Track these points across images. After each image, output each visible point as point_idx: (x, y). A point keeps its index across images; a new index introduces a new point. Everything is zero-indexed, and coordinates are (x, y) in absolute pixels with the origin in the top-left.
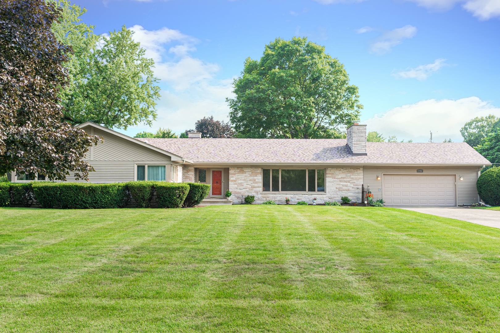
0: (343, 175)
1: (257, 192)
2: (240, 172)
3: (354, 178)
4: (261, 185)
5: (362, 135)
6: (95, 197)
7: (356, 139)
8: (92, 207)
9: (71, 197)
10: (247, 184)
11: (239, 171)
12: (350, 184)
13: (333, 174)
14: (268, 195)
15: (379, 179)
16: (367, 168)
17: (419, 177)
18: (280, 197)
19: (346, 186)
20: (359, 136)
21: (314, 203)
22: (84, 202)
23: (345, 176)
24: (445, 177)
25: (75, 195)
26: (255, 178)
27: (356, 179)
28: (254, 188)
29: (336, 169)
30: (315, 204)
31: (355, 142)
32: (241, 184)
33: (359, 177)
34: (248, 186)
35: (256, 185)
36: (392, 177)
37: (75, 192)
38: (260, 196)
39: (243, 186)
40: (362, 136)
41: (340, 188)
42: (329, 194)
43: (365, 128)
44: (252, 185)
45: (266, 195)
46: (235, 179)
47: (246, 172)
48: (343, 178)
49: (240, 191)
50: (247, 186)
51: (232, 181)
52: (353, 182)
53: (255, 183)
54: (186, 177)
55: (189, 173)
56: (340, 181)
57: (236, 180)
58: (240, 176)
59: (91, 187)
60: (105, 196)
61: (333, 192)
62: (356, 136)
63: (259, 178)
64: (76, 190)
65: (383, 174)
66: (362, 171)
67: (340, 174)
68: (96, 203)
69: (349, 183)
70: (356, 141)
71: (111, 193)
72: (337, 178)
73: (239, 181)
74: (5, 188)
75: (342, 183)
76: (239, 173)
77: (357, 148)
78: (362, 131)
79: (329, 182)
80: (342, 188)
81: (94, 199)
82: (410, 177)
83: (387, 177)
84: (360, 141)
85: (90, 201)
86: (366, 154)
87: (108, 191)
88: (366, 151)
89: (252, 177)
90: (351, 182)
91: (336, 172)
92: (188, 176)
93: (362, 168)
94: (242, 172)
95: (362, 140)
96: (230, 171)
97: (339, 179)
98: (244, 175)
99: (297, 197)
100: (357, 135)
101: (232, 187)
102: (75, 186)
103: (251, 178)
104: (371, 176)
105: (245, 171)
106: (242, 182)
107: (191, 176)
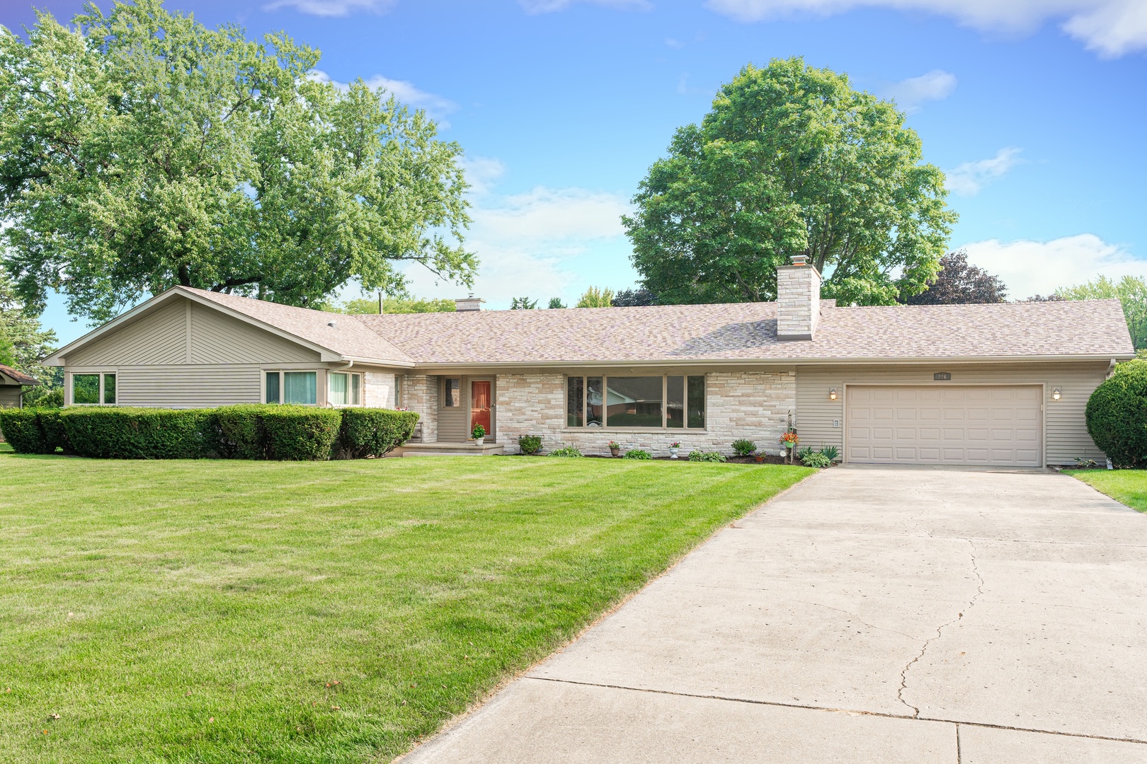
0: (748, 389)
1: (553, 429)
2: (517, 383)
3: (773, 396)
4: (562, 412)
5: (800, 290)
6: (152, 437)
7: (785, 301)
8: (151, 455)
9: (111, 436)
10: (532, 411)
11: (515, 381)
12: (764, 410)
13: (722, 386)
14: (576, 434)
15: (833, 397)
16: (805, 371)
17: (942, 391)
18: (602, 439)
19: (754, 414)
20: (792, 294)
21: (673, 453)
22: (133, 444)
23: (750, 391)
24: (1014, 391)
25: (118, 431)
26: (550, 396)
27: (778, 398)
28: (548, 419)
29: (730, 374)
30: (675, 456)
31: (782, 309)
32: (520, 411)
33: (785, 392)
34: (535, 414)
35: (551, 412)
36: (872, 391)
37: (116, 427)
38: (559, 437)
39: (524, 414)
40: (802, 294)
41: (740, 419)
42: (714, 434)
43: (807, 272)
44: (542, 412)
45: (572, 435)
46: (507, 399)
47: (530, 383)
48: (748, 395)
49: (517, 425)
50: (532, 415)
51: (502, 403)
52: (772, 406)
53: (549, 408)
54: (412, 395)
55: (416, 388)
56: (741, 403)
57: (511, 402)
58: (519, 394)
59: (141, 416)
60: (169, 434)
61: (722, 430)
62: (786, 294)
63: (559, 397)
64: (118, 422)
65: (845, 385)
66: (794, 378)
67: (740, 387)
68: (155, 447)
69: (761, 409)
70: (785, 307)
71: (182, 428)
72: (732, 396)
73: (516, 405)
74: (27, 418)
75: (743, 408)
76: (517, 385)
77: (788, 323)
78: (801, 280)
79: (714, 405)
80: (744, 420)
81: (151, 439)
82: (918, 391)
83: (856, 393)
84: (795, 306)
85: (144, 444)
86: (807, 338)
87: (175, 425)
88: (809, 330)
89: (544, 395)
90: (766, 406)
91: (729, 381)
92: (415, 392)
93: (792, 371)
94: (523, 383)
95: (800, 303)
96: (497, 382)
97: (737, 399)
98: (527, 390)
99: (641, 439)
100: (788, 291)
101: (502, 416)
102: (114, 414)
103: (542, 397)
104: (817, 389)
105: (528, 380)
106: (523, 405)
107: (420, 394)
